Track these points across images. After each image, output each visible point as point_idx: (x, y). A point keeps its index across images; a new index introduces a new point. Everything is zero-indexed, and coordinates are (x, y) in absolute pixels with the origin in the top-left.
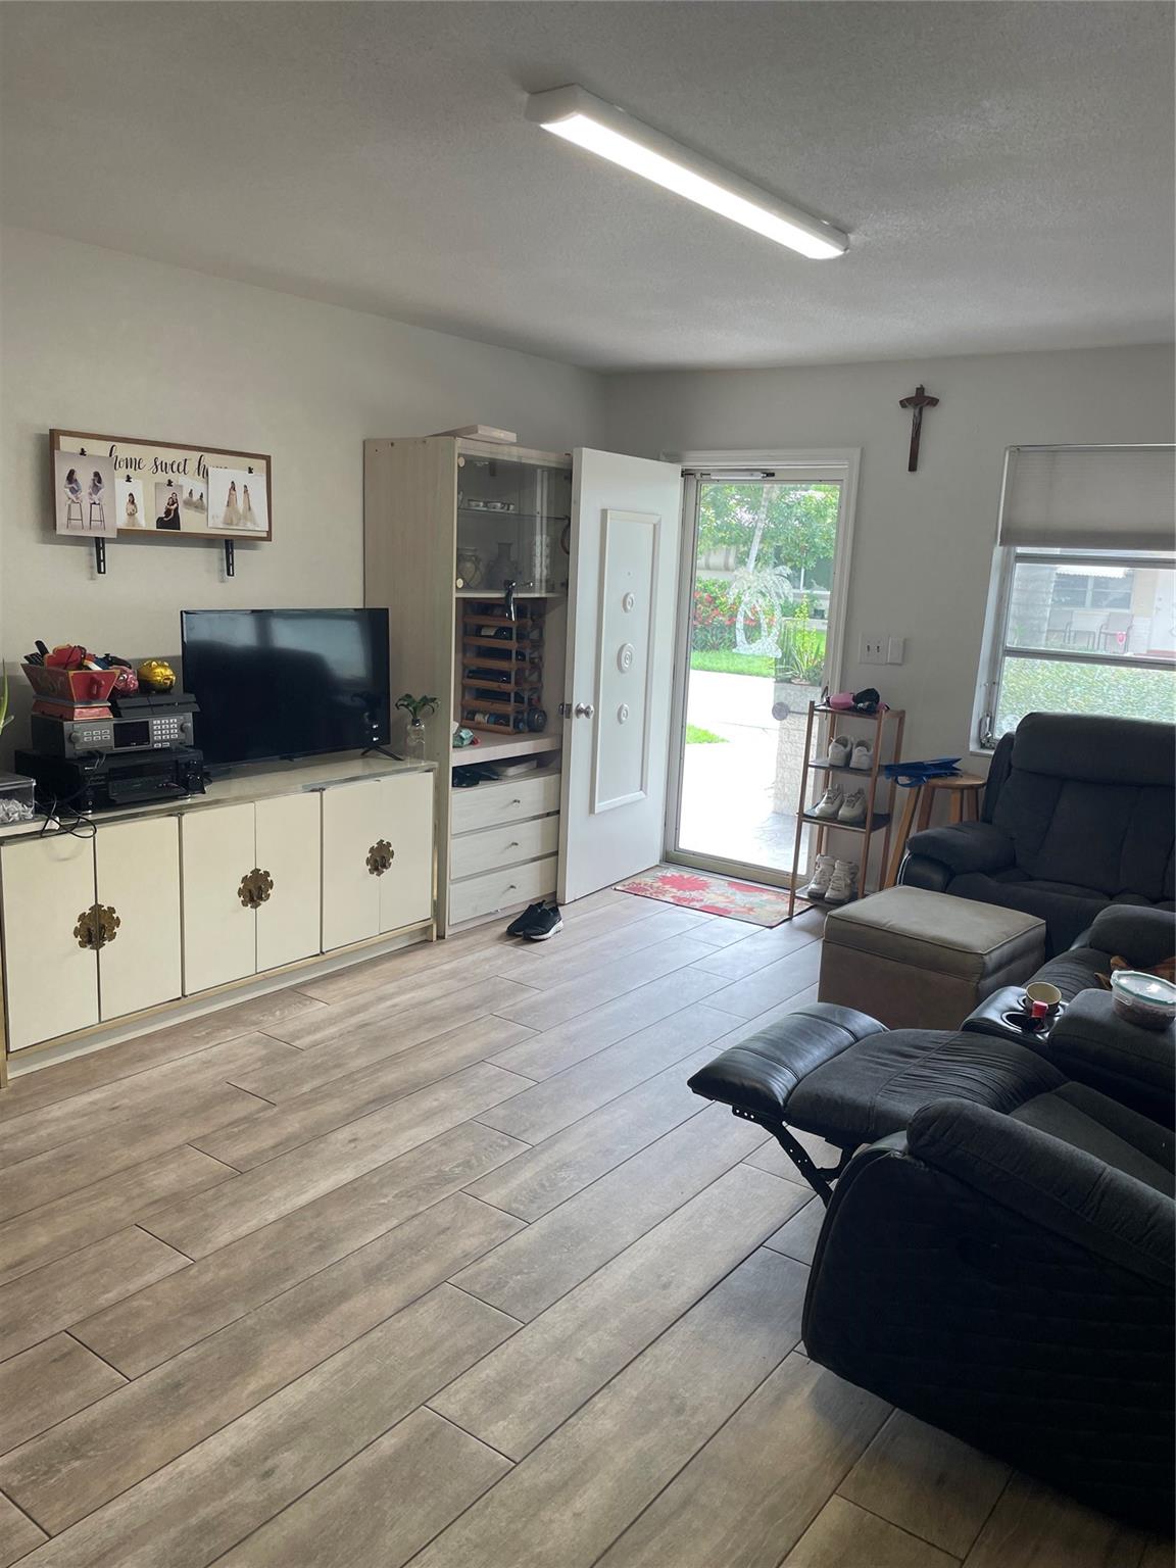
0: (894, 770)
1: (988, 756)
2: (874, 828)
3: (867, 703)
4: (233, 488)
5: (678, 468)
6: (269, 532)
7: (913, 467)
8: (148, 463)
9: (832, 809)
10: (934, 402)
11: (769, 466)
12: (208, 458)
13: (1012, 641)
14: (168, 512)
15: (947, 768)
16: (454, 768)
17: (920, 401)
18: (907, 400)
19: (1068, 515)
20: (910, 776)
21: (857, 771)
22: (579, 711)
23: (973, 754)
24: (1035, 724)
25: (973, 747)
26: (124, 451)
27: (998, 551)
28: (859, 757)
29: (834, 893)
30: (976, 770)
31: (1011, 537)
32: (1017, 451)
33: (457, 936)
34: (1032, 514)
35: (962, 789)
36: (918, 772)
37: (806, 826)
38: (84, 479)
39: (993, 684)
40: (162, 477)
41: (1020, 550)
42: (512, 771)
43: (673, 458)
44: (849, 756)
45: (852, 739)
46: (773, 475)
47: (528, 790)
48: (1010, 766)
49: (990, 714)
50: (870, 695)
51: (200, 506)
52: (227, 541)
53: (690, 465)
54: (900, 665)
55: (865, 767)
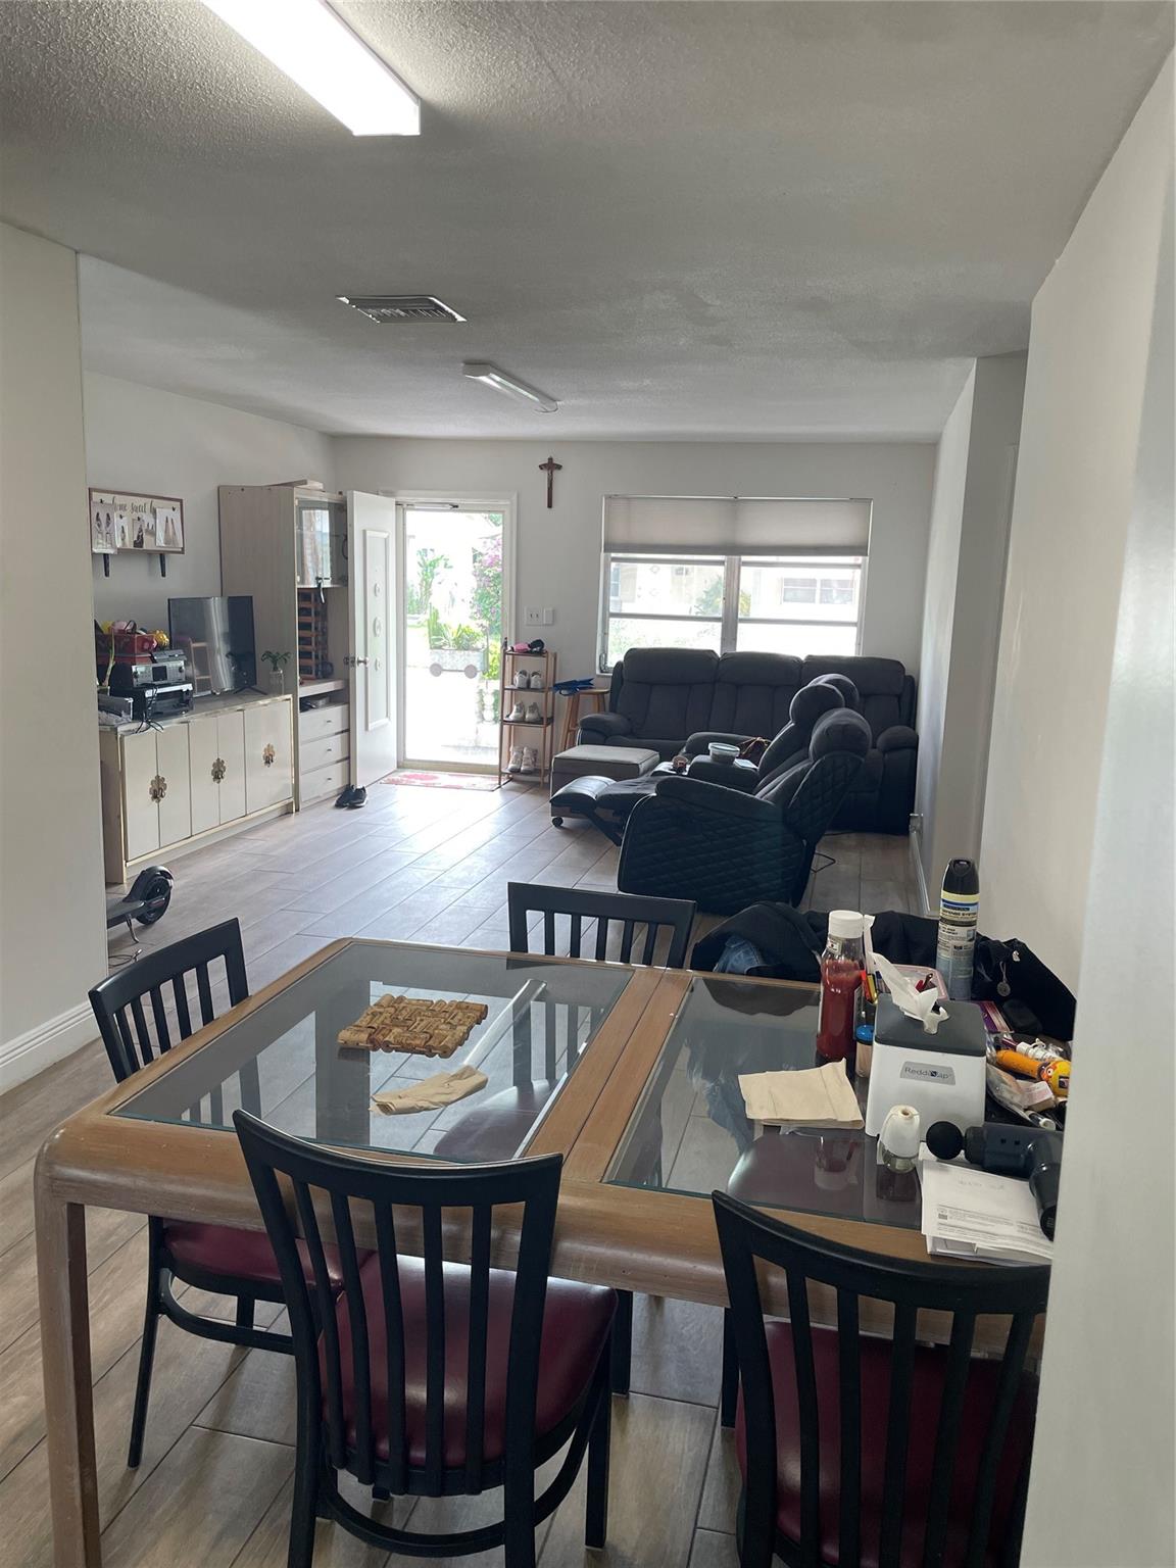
0: (558, 687)
1: (609, 677)
2: (548, 725)
3: (537, 648)
4: (167, 521)
5: (393, 500)
6: (183, 549)
7: (550, 506)
8: (129, 508)
9: (520, 715)
10: (559, 467)
11: (455, 501)
12: (156, 502)
13: (612, 610)
14: (138, 537)
15: (587, 684)
16: (301, 698)
17: (551, 466)
18: (544, 465)
19: (640, 535)
20: (568, 689)
21: (535, 690)
22: (359, 662)
23: (599, 676)
24: (634, 656)
25: (598, 672)
26: (120, 499)
27: (603, 554)
28: (535, 682)
29: (527, 767)
30: (603, 686)
31: (609, 548)
32: (609, 498)
33: (306, 809)
34: (620, 535)
35: (598, 694)
36: (573, 687)
37: (506, 727)
38: (103, 518)
39: (605, 634)
40: (135, 515)
41: (613, 555)
42: (321, 702)
43: (388, 494)
44: (529, 682)
45: (529, 672)
46: (457, 507)
47: (335, 713)
48: (622, 680)
49: (605, 651)
50: (539, 643)
51: (153, 533)
52: (161, 555)
53: (400, 499)
54: (553, 625)
55: (539, 686)
